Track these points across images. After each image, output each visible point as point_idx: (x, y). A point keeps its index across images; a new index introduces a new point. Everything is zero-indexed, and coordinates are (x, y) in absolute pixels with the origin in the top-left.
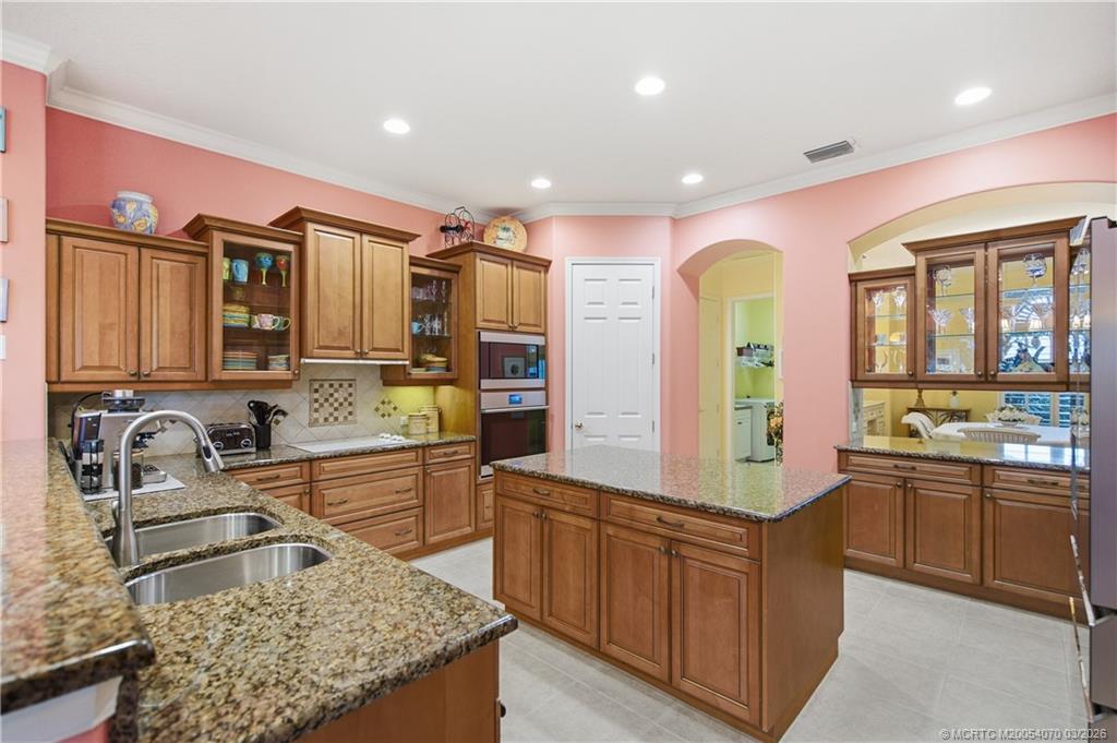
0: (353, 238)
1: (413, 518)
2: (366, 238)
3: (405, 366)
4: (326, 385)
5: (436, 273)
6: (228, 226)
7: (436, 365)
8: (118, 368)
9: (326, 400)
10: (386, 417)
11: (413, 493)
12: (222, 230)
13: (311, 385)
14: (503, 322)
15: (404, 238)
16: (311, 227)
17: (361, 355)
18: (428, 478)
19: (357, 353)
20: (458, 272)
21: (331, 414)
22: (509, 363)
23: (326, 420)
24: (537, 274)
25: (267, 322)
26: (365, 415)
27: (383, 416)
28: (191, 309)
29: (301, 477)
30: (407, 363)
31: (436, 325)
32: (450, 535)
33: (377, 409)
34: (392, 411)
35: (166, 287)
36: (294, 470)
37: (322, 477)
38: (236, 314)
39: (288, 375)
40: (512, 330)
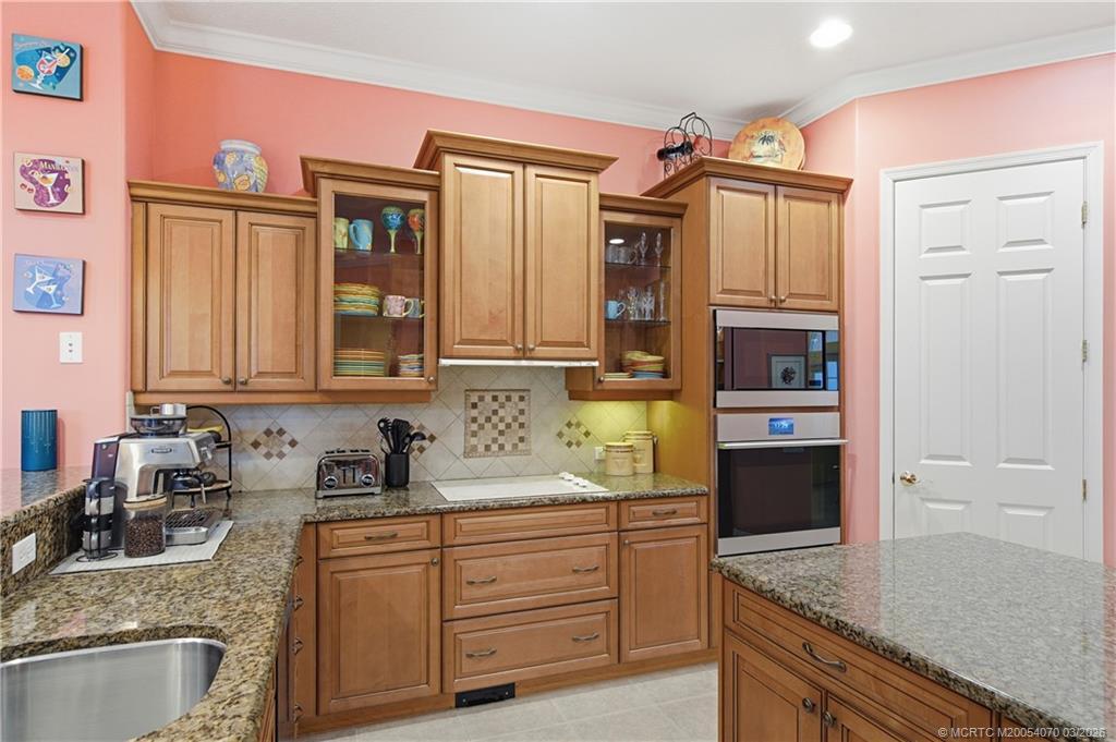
0: (512, 173)
1: (601, 617)
2: (532, 171)
3: (593, 368)
4: (488, 398)
5: (645, 220)
6: (342, 171)
7: (646, 367)
8: (210, 374)
9: (488, 419)
10: (574, 447)
11: (601, 575)
12: (332, 177)
13: (467, 397)
14: (758, 293)
15: (592, 165)
16: (449, 160)
17: (524, 353)
18: (625, 553)
19: (517, 349)
20: (680, 216)
21: (495, 440)
22: (778, 365)
23: (487, 448)
24: (824, 207)
25: (395, 306)
26: (542, 442)
27: (569, 444)
28: (298, 293)
29: (428, 538)
30: (596, 364)
31: (648, 304)
32: (664, 649)
33: (560, 435)
34: (582, 438)
35: (267, 265)
36: (418, 526)
37: (458, 541)
38: (358, 297)
39: (420, 384)
40: (776, 306)
